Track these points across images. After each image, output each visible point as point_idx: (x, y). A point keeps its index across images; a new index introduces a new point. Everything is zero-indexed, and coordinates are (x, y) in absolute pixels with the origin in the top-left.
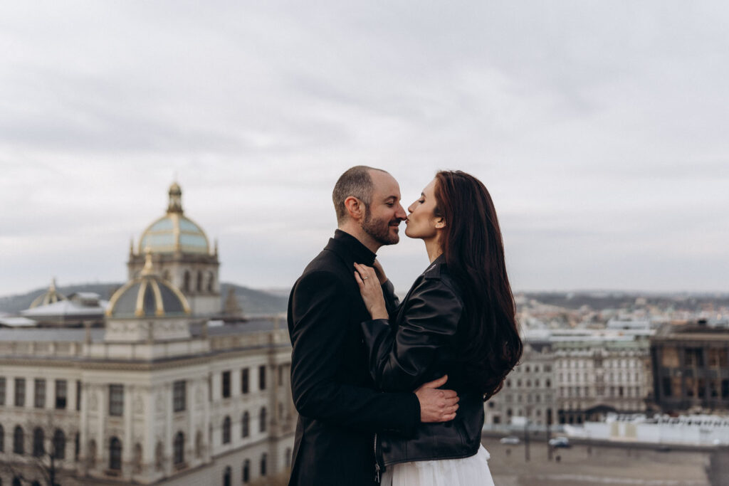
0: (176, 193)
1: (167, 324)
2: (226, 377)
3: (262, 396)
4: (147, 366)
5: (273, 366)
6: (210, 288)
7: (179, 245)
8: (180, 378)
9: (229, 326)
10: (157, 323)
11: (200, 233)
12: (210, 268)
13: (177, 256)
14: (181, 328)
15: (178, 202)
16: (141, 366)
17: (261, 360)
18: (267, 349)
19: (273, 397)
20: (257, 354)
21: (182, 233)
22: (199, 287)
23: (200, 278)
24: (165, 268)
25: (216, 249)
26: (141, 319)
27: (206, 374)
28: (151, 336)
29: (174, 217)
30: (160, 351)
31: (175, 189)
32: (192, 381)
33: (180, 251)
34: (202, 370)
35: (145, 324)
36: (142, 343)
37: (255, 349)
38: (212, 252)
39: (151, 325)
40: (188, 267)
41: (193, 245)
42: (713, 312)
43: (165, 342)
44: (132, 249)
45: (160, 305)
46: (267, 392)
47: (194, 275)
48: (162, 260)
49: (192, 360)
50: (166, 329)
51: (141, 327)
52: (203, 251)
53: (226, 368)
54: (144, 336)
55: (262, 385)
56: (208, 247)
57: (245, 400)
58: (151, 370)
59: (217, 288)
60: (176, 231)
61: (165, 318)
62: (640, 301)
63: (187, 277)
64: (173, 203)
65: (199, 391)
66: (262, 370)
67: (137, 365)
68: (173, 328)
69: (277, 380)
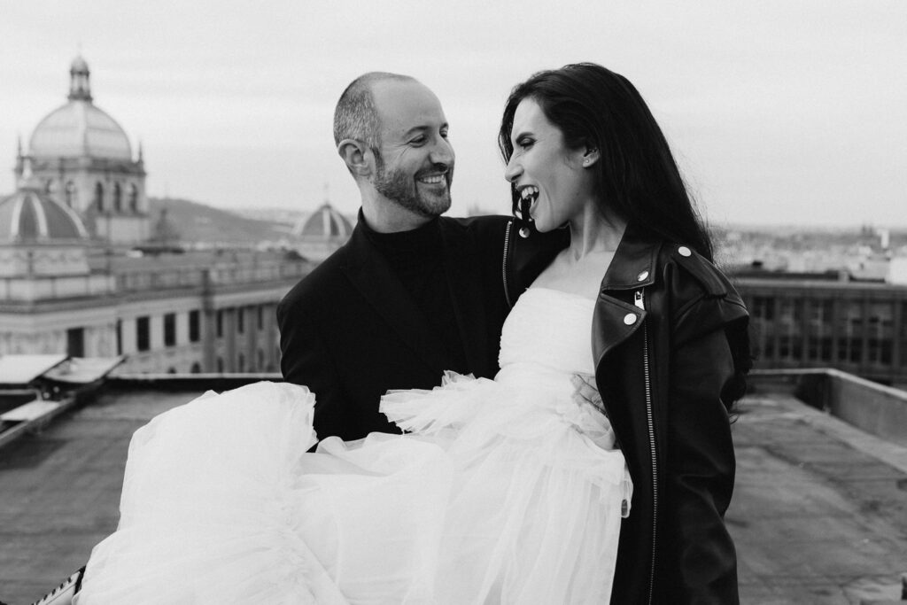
0: (81, 72)
1: (55, 253)
2: (143, 325)
3: (195, 349)
4: (26, 308)
5: (209, 312)
6: (133, 205)
7: (86, 147)
8: (75, 325)
9: (149, 258)
10: (38, 253)
11: (118, 130)
12: (133, 180)
13: (84, 162)
14: (75, 260)
15: (85, 86)
16: (19, 307)
17: (194, 303)
18: (201, 289)
19: (209, 351)
20: (186, 295)
21: (90, 128)
22: (118, 204)
23: (118, 192)
24: (68, 177)
25: (140, 154)
26: (17, 245)
27: (114, 321)
28: (31, 269)
29: (79, 106)
30: (44, 289)
31: (79, 68)
32: (91, 329)
33: (87, 156)
34: (108, 314)
35: (23, 253)
36: (20, 278)
37: (184, 289)
38: (135, 158)
39: (30, 255)
40: (101, 178)
41: (107, 147)
42: (821, 253)
43: (53, 278)
44: (20, 149)
45: (43, 227)
46: (200, 345)
47: (109, 188)
48: (64, 166)
49: (91, 302)
50: (54, 261)
51: (17, 256)
52: (121, 156)
53: (142, 313)
54: (23, 268)
55: (194, 335)
56: (129, 151)
57: (171, 354)
58: (32, 312)
59: (143, 206)
60: (82, 127)
61: (53, 246)
62: (732, 237)
63: (100, 190)
64: (76, 86)
65: (102, 341)
66: (194, 317)
67: (13, 307)
68: (62, 258)
69: (215, 330)
